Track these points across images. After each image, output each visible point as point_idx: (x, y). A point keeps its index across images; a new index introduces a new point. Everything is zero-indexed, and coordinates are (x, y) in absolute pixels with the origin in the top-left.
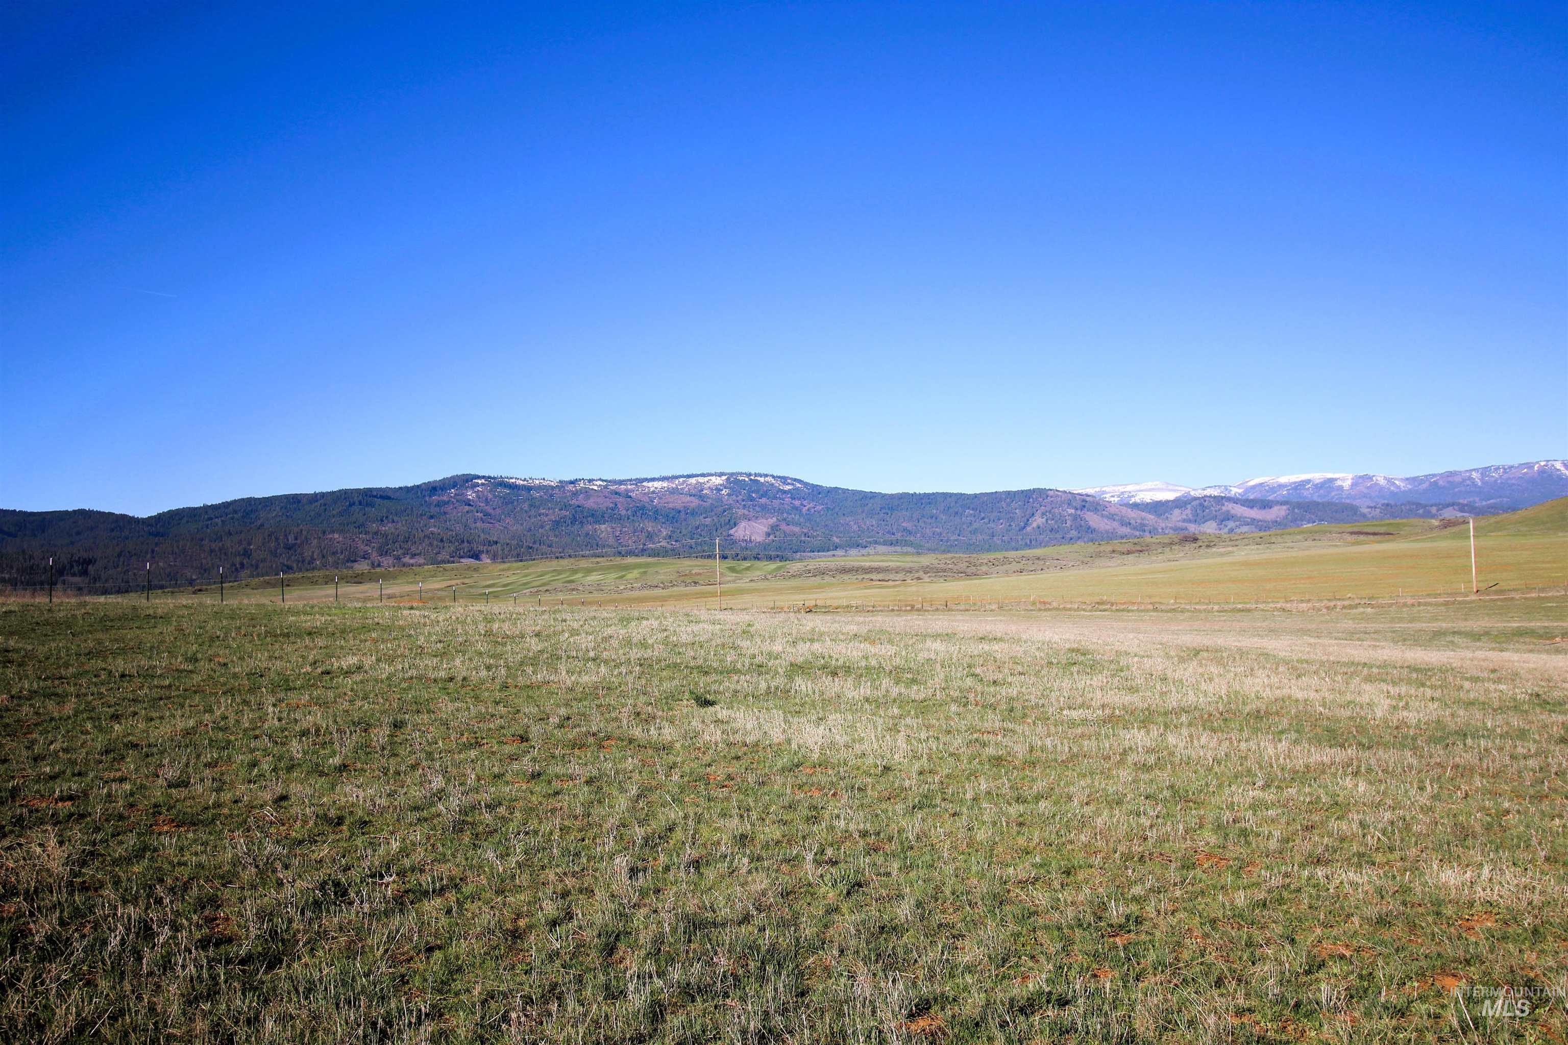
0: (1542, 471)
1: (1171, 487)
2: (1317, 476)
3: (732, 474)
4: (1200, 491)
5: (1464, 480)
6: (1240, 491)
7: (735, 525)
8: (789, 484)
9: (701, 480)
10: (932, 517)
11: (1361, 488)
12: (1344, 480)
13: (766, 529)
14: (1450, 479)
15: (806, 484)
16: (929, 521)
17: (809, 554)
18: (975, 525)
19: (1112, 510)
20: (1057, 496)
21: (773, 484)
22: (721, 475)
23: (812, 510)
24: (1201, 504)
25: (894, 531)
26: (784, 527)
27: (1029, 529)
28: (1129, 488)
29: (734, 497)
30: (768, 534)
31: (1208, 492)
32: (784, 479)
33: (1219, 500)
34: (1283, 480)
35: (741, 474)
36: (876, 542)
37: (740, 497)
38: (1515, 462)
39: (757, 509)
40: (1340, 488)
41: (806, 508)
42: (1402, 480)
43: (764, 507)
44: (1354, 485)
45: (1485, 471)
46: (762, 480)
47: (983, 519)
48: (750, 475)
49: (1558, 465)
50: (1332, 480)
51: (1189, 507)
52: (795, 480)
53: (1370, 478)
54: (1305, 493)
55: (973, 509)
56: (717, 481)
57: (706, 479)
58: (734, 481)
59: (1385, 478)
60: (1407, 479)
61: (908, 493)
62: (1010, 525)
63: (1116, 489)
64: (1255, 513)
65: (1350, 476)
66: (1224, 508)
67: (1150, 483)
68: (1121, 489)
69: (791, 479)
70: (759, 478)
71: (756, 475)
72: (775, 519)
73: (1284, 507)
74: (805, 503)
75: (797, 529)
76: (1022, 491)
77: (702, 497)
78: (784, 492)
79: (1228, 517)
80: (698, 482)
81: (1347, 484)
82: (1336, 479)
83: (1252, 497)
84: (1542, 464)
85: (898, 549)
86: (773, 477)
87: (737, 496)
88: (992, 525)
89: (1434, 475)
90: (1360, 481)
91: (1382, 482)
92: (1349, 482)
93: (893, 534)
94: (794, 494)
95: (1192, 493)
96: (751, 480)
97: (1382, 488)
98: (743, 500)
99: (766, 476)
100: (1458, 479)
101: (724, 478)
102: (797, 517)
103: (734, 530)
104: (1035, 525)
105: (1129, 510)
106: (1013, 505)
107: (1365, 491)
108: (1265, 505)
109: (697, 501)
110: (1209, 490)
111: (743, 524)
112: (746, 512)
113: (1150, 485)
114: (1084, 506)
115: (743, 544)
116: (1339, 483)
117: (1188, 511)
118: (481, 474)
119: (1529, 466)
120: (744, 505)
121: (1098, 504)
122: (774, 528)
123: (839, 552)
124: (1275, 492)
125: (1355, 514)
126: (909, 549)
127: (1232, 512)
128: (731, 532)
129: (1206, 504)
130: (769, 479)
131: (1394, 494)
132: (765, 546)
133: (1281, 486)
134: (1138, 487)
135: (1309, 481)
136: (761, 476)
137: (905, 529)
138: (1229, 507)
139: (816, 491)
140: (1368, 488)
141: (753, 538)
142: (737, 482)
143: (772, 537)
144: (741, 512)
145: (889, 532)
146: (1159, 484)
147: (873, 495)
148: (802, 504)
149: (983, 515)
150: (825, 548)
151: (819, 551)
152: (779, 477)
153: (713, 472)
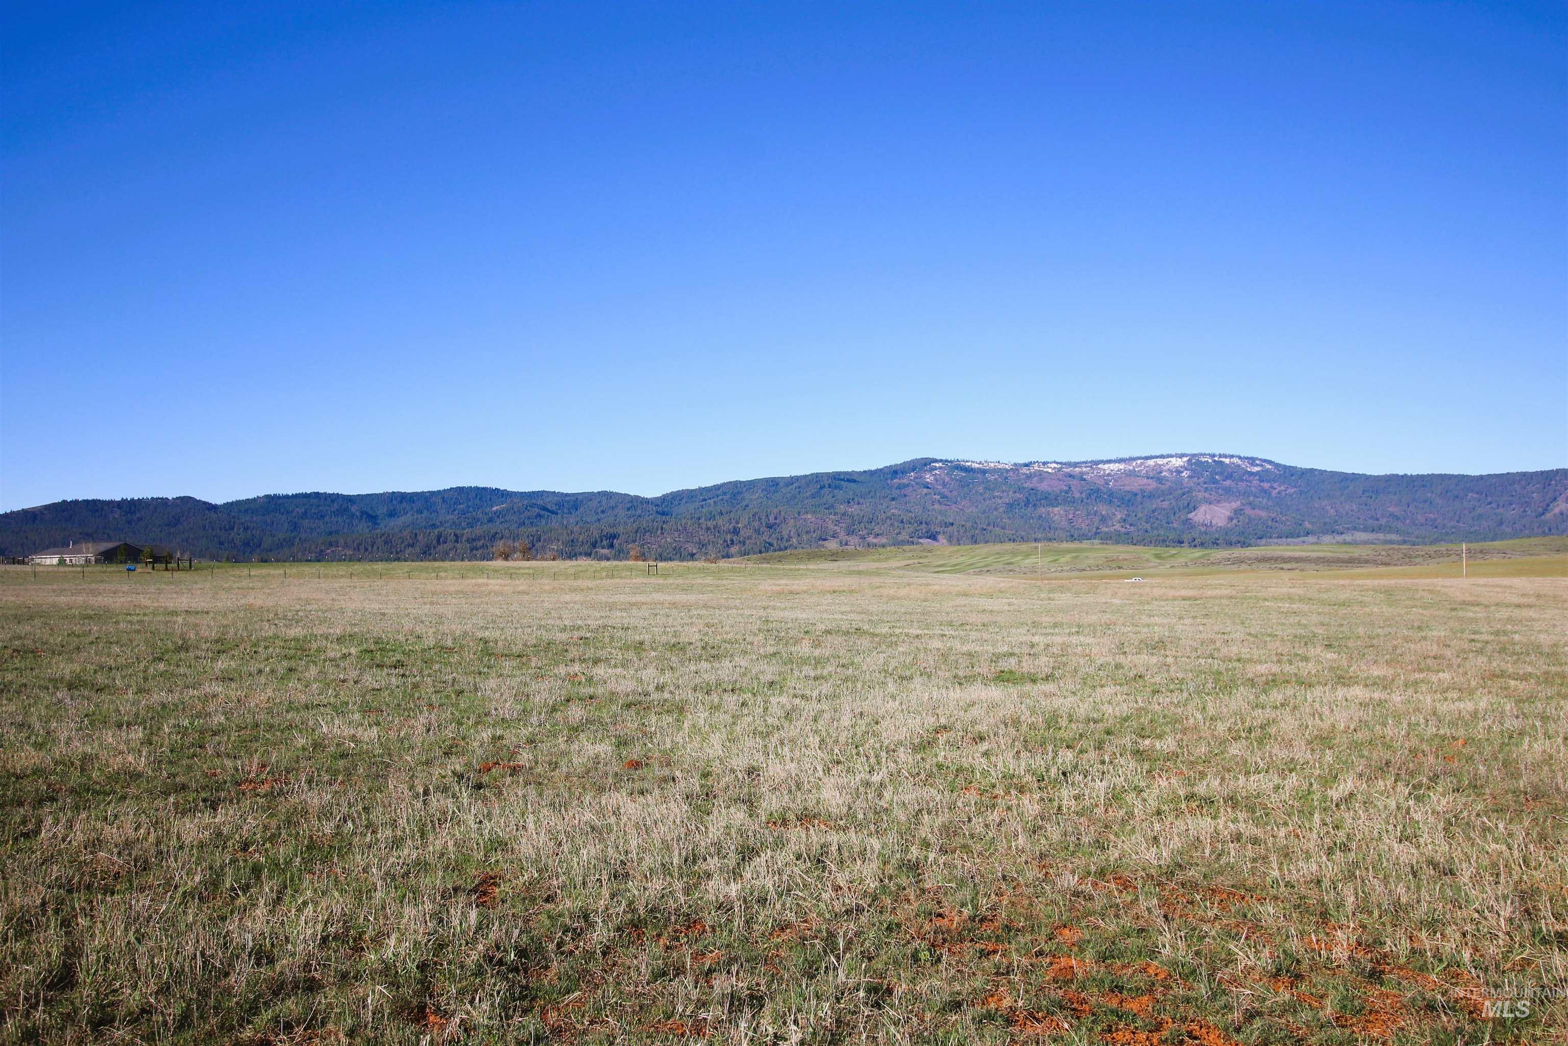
3: (1194, 455)
7: (1195, 508)
8: (1257, 465)
9: (1160, 461)
10: (1425, 501)
13: (1228, 513)
15: (1277, 465)
16: (1421, 505)
17: (1275, 540)
18: (1479, 511)
21: (1239, 466)
22: (1181, 456)
23: (1283, 493)
25: (1379, 516)
26: (1248, 511)
27: (1548, 516)
29: (1195, 479)
30: (1231, 519)
32: (1252, 461)
35: (1204, 455)
36: (1355, 529)
37: (1202, 479)
39: (1220, 491)
41: (1277, 491)
43: (1228, 490)
46: (1227, 461)
47: (1490, 503)
48: (1214, 456)
52: (1265, 461)
55: (1477, 493)
56: (1177, 462)
57: (1165, 461)
58: (1196, 464)
61: (1397, 475)
62: (1525, 511)
69: (1261, 460)
70: (1223, 460)
71: (1220, 456)
72: (1239, 503)
74: (1275, 485)
75: (1264, 514)
76: (1542, 473)
77: (1160, 480)
78: (1251, 474)
80: (1156, 464)
85: (1381, 536)
86: (1240, 458)
87: (1199, 478)
88: (1501, 510)
93: (1377, 520)
94: (1263, 476)
96: (1214, 461)
98: (1205, 483)
99: (1232, 456)
101: (1185, 459)
102: (1265, 500)
103: (1193, 514)
104: (1557, 511)
106: (1530, 488)
109: (1155, 483)
111: (1203, 508)
112: (1207, 495)
115: (1203, 529)
118: (938, 458)
120: (1206, 488)
122: (1238, 512)
123: (1311, 539)
126: (1394, 537)
128: (1190, 516)
130: (1235, 460)
132: (1226, 531)
136: (1225, 456)
137: (1392, 515)
139: (1289, 474)
141: (1214, 522)
142: (1199, 463)
143: (1235, 521)
144: (1201, 495)
145: (1371, 518)
147: (1355, 477)
148: (1272, 487)
149: (1490, 499)
150: (1295, 533)
151: (1287, 537)
152: (1247, 458)
153: (1174, 453)
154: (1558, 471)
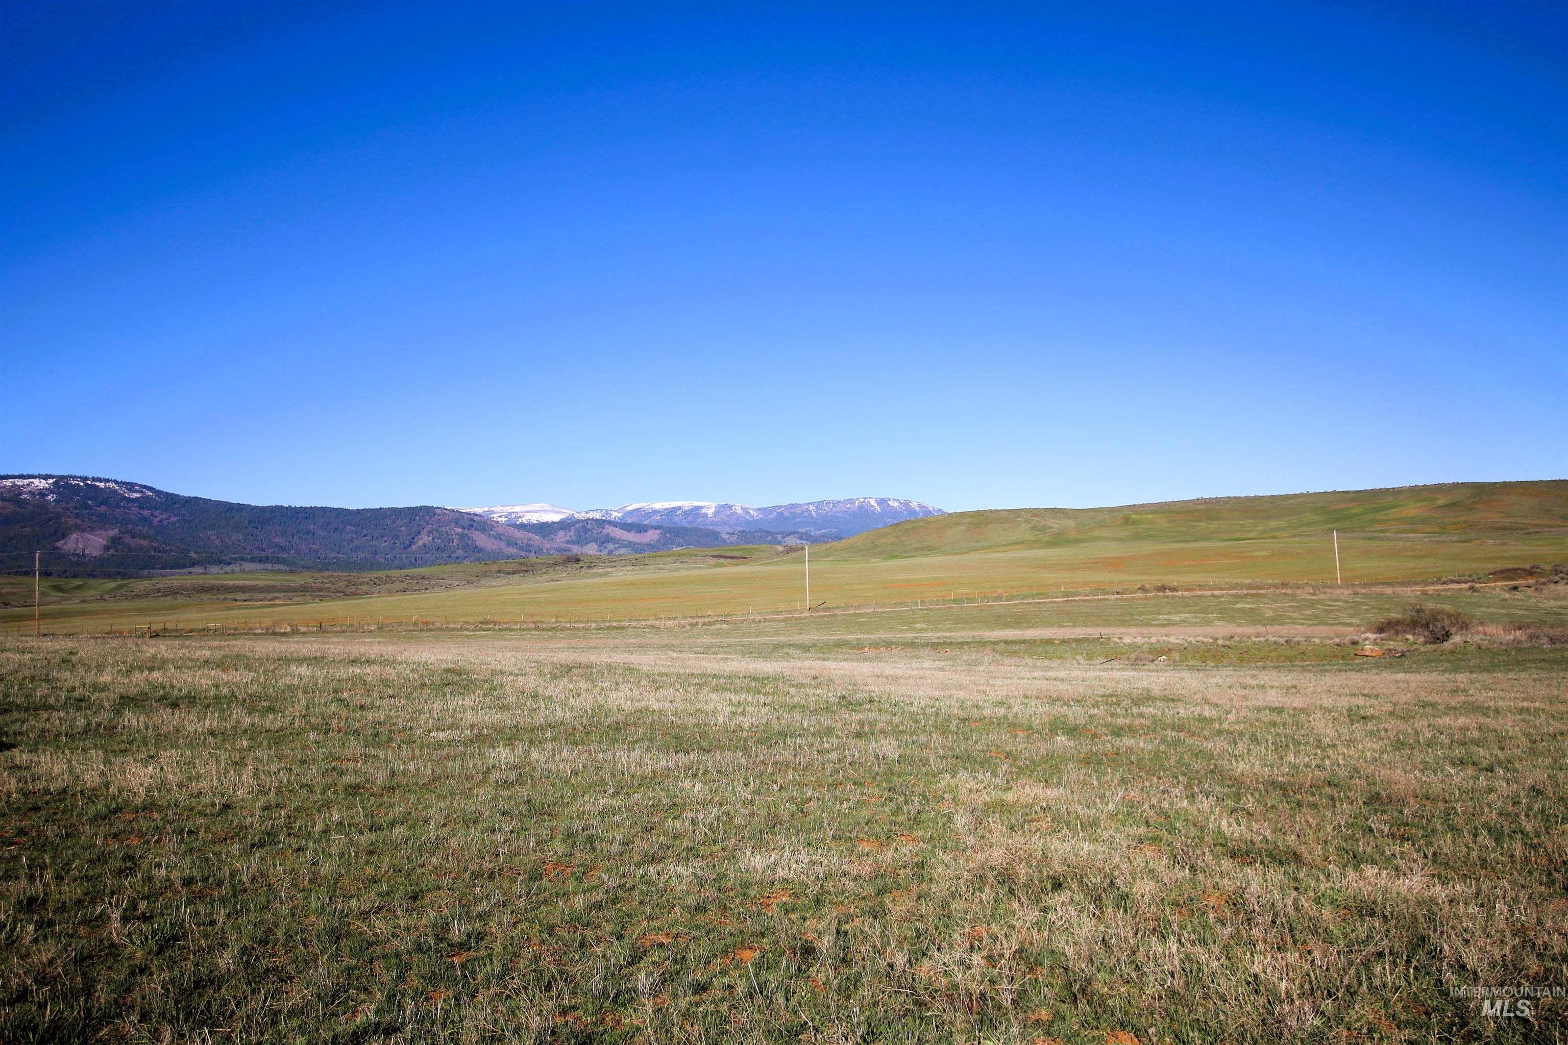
0: (861, 507)
1: (557, 509)
2: (686, 504)
3: (62, 478)
4: (583, 514)
5: (803, 512)
6: (620, 515)
7: (64, 536)
8: (136, 491)
9: (19, 482)
10: (308, 533)
11: (722, 516)
12: (708, 508)
13: (104, 542)
14: (793, 511)
15: (158, 493)
16: (305, 537)
17: (159, 571)
18: (356, 543)
19: (500, 530)
20: (445, 514)
21: (116, 491)
22: (46, 477)
23: (165, 522)
24: (584, 527)
25: (265, 546)
26: (127, 539)
27: (414, 547)
28: (517, 509)
29: (64, 504)
30: (107, 548)
31: (592, 515)
32: (131, 486)
33: (601, 523)
34: (658, 506)
35: (74, 477)
36: (242, 559)
37: (72, 504)
38: (841, 498)
39: (94, 518)
40: (706, 515)
41: (158, 519)
42: (754, 510)
43: (103, 518)
44: (716, 513)
45: (819, 505)
46: (102, 485)
47: (366, 535)
48: (86, 479)
49: (873, 502)
50: (698, 508)
51: (572, 528)
52: (145, 487)
53: (730, 507)
54: (676, 519)
55: (355, 525)
56: (42, 484)
57: (26, 482)
58: (63, 485)
59: (742, 508)
60: (759, 509)
61: (282, 506)
62: (394, 543)
63: (504, 509)
64: (632, 537)
65: (714, 505)
66: (605, 531)
67: (537, 505)
68: (509, 509)
69: (140, 486)
70: (97, 484)
71: (94, 479)
72: (116, 531)
73: (658, 532)
74: (157, 513)
75: (145, 543)
76: (409, 509)
77: (20, 503)
78: (130, 500)
79: (608, 539)
80: (14, 485)
81: (710, 512)
82: (702, 507)
83: (630, 521)
84: (862, 500)
85: (269, 566)
86: (116, 482)
87: (67, 503)
88: (374, 543)
89: (780, 507)
90: (722, 509)
91: (740, 511)
92: (713, 510)
93: (263, 550)
94: (144, 503)
95: (576, 516)
96: (87, 485)
97: (739, 517)
98: (76, 508)
99: (107, 481)
100: (798, 511)
101: (51, 481)
102: (146, 529)
103: (62, 542)
104: (420, 543)
105: (516, 531)
106: (399, 522)
107: (726, 518)
108: (641, 529)
109: (12, 507)
110: (591, 513)
111: (74, 536)
112: (79, 522)
113: (536, 506)
114: (472, 526)
115: (74, 559)
116: (704, 511)
117: (572, 533)
119: (852, 501)
120: (77, 514)
121: (485, 523)
122: (115, 541)
123: (198, 569)
124: (650, 517)
125: (717, 538)
126: (281, 567)
127: (612, 534)
128: (59, 544)
129: (588, 527)
130: (111, 485)
131: (748, 522)
132: (100, 562)
133: (655, 512)
134: (525, 509)
135: (679, 508)
136: (100, 480)
137: (277, 545)
138: (609, 530)
139: (171, 501)
140: (728, 516)
141: (87, 552)
142: (68, 486)
143: (111, 552)
144: (72, 521)
145: (258, 548)
146: (545, 506)
147: (240, 508)
148: (152, 515)
149: (365, 532)
150: (181, 563)
151: (171, 568)
152: (125, 483)
153: (36, 473)
154: (421, 508)
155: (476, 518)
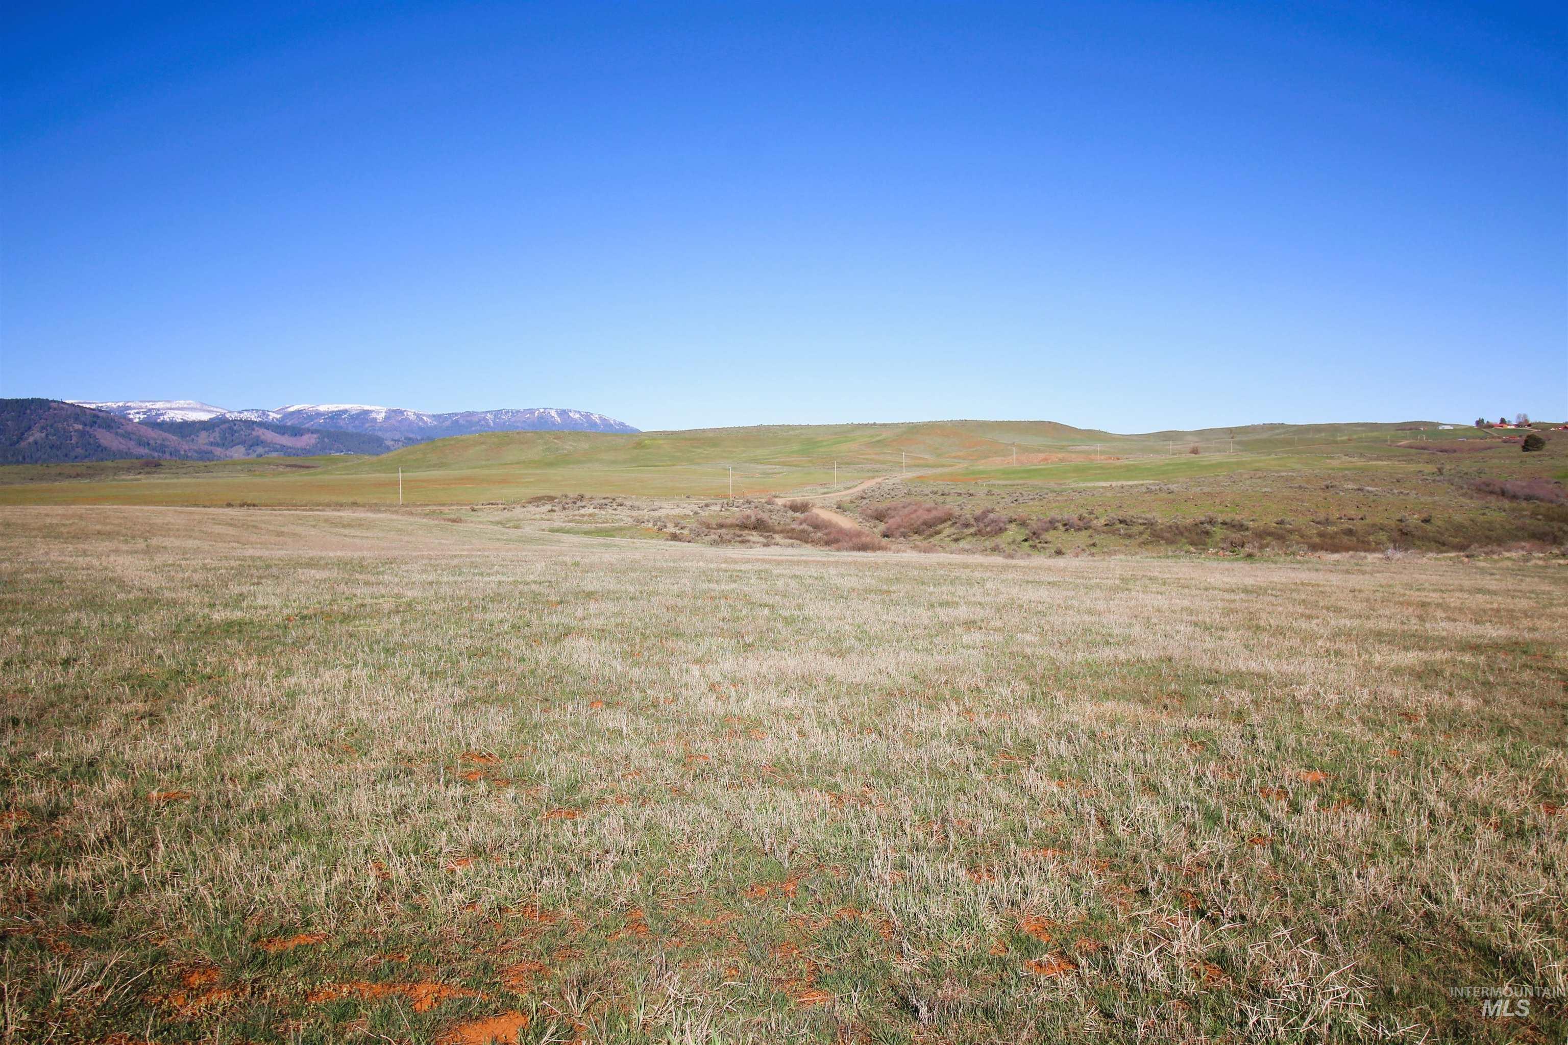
0: (541, 417)
1: (205, 407)
2: (354, 407)
4: (236, 414)
5: (480, 421)
6: (279, 416)
11: (393, 421)
12: (378, 412)
14: (469, 419)
19: (129, 428)
20: (62, 409)
24: (230, 428)
28: (159, 405)
31: (245, 416)
33: (249, 424)
34: (323, 408)
38: (521, 407)
40: (375, 419)
42: (428, 416)
44: (387, 418)
45: (497, 413)
49: (553, 413)
50: (367, 412)
51: (217, 429)
53: (402, 412)
54: (342, 423)
59: (415, 414)
60: (434, 416)
63: (144, 405)
64: (286, 440)
65: (385, 409)
66: (254, 433)
67: (182, 402)
68: (149, 405)
73: (315, 436)
79: (258, 442)
81: (381, 417)
82: (371, 412)
83: (289, 424)
84: (542, 410)
89: (456, 414)
90: (393, 414)
91: (412, 417)
92: (383, 415)
95: (228, 416)
97: (411, 423)
100: (475, 419)
105: (150, 430)
107: (397, 424)
108: (296, 432)
110: (246, 413)
113: (182, 403)
114: (95, 422)
116: (373, 415)
117: (217, 434)
119: (532, 411)
121: (112, 420)
124: (312, 420)
125: (381, 445)
127: (263, 437)
129: (235, 428)
131: (421, 429)
133: (319, 414)
134: (168, 405)
135: (345, 411)
138: (259, 432)
140: (400, 422)
146: (193, 403)
155: (101, 414)
